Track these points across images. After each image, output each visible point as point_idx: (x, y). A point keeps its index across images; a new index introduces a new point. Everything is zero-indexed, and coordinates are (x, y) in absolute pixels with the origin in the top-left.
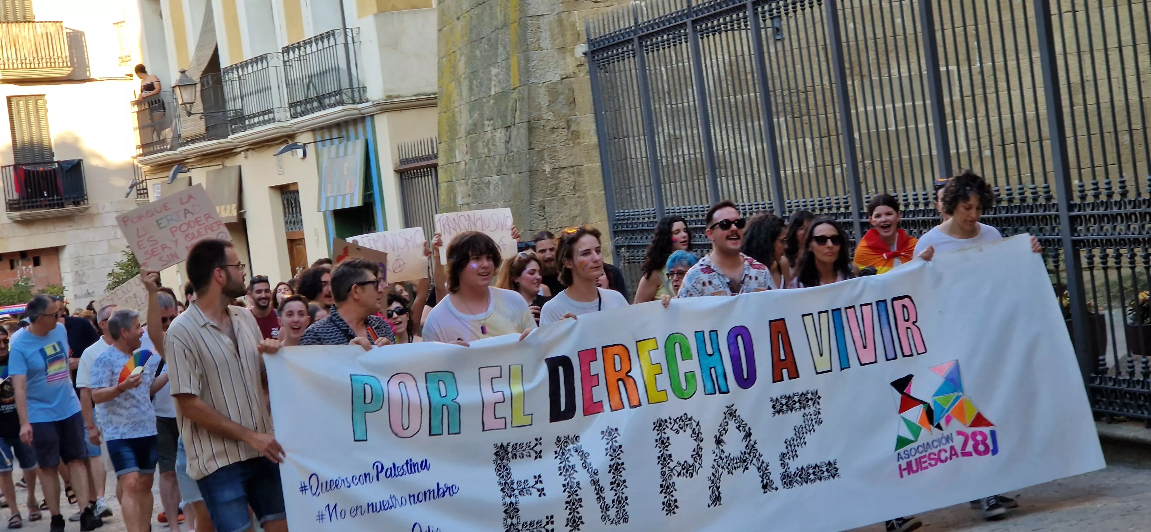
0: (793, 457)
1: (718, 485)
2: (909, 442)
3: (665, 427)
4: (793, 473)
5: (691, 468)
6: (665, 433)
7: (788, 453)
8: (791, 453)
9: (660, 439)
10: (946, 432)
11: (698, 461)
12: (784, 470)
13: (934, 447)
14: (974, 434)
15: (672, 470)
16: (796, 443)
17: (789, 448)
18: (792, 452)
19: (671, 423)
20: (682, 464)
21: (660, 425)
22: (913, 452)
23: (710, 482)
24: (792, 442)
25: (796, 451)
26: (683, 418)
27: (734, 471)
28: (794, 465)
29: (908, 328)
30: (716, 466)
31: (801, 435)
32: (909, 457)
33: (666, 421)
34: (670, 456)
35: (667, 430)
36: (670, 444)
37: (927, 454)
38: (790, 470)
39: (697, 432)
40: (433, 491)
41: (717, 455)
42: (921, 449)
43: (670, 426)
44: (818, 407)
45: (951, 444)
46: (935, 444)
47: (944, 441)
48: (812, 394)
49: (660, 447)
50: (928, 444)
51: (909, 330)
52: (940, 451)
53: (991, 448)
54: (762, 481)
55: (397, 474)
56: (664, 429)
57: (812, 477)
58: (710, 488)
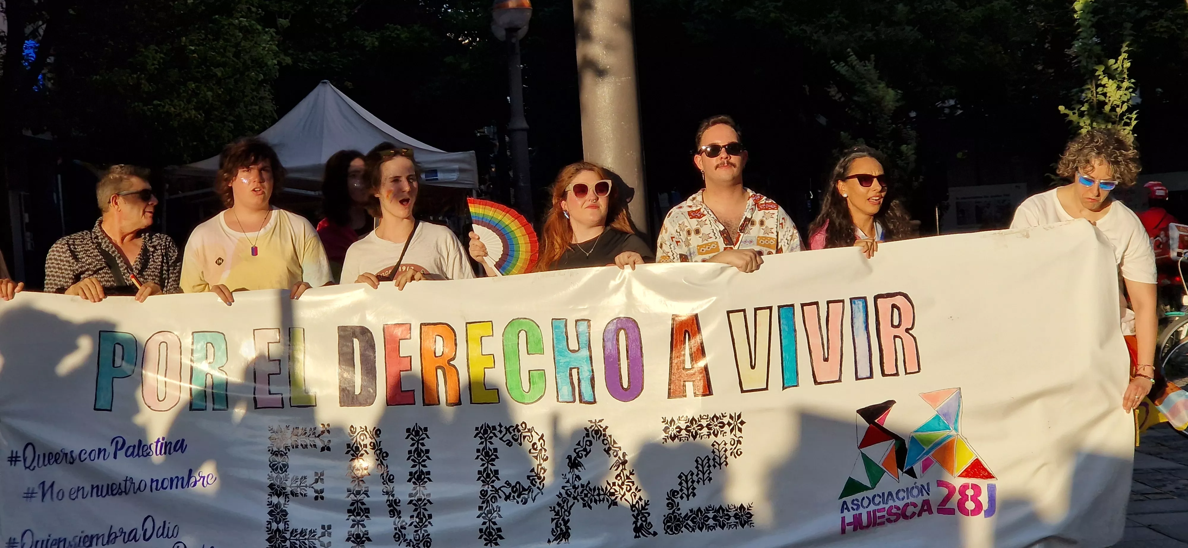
0: (688, 496)
1: (566, 518)
2: (861, 488)
3: (492, 435)
4: (683, 515)
5: (527, 492)
6: (491, 443)
7: (681, 490)
8: (685, 491)
9: (483, 449)
10: (921, 481)
11: (538, 485)
12: (671, 511)
13: (898, 498)
14: (965, 487)
15: (497, 491)
16: (695, 478)
17: (684, 484)
18: (688, 489)
19: (501, 432)
20: (513, 484)
21: (485, 432)
22: (866, 502)
23: (553, 513)
24: (689, 477)
25: (694, 489)
26: (520, 428)
27: (593, 504)
28: (685, 506)
29: (895, 337)
30: (564, 495)
31: (706, 469)
32: (857, 509)
33: (494, 428)
34: (496, 472)
35: (494, 440)
36: (497, 458)
37: (887, 507)
38: (679, 512)
39: (539, 448)
40: (183, 478)
41: (568, 482)
42: (877, 500)
43: (499, 435)
44: (738, 434)
45: (926, 497)
46: (901, 495)
47: (915, 492)
48: (731, 417)
49: (482, 460)
50: (890, 494)
51: (897, 339)
52: (907, 505)
53: (985, 506)
54: (635, 523)
55: (141, 454)
56: (491, 438)
57: (711, 522)
58: (553, 520)
